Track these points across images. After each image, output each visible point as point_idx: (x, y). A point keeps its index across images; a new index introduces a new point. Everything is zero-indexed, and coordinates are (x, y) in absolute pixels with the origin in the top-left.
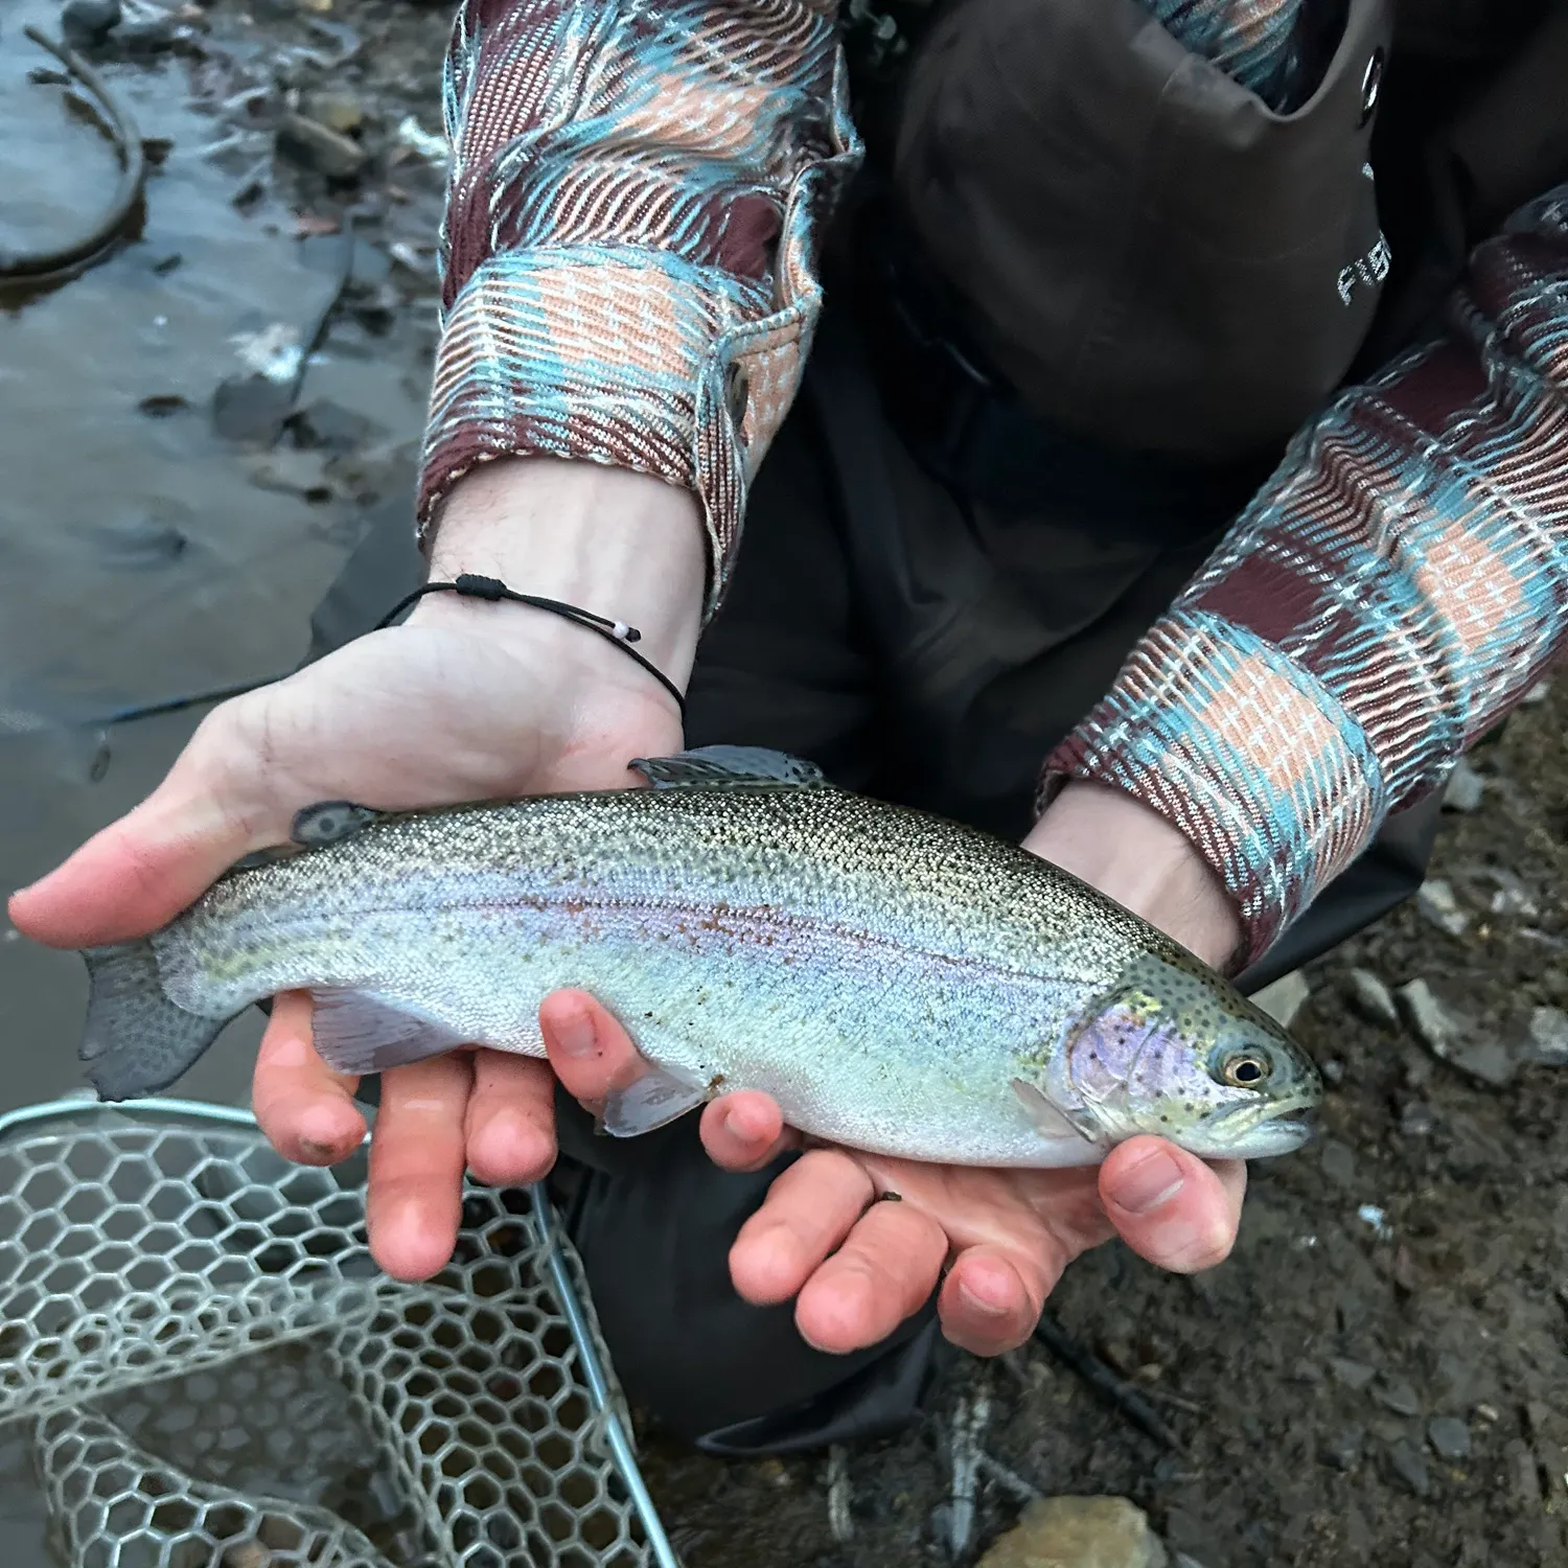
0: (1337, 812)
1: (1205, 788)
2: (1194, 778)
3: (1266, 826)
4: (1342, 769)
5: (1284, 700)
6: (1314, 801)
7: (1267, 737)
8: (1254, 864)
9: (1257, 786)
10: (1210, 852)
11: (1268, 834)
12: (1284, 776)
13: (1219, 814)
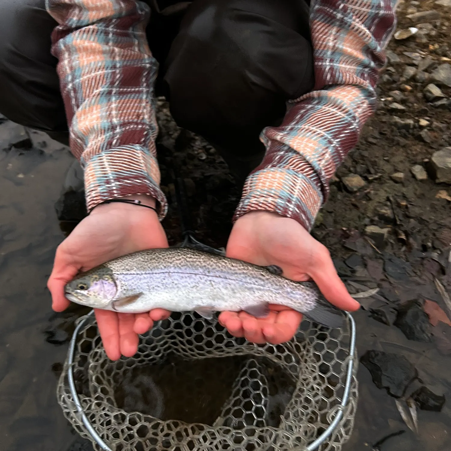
0: (298, 187)
1: (270, 199)
2: (258, 200)
3: (280, 197)
4: (292, 179)
5: (270, 175)
6: (290, 188)
7: (270, 182)
8: (282, 205)
9: (273, 192)
10: (270, 209)
11: (282, 198)
12: (279, 187)
13: (267, 202)
